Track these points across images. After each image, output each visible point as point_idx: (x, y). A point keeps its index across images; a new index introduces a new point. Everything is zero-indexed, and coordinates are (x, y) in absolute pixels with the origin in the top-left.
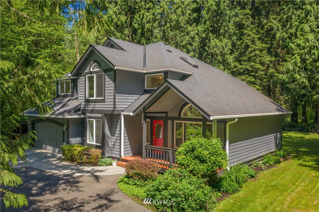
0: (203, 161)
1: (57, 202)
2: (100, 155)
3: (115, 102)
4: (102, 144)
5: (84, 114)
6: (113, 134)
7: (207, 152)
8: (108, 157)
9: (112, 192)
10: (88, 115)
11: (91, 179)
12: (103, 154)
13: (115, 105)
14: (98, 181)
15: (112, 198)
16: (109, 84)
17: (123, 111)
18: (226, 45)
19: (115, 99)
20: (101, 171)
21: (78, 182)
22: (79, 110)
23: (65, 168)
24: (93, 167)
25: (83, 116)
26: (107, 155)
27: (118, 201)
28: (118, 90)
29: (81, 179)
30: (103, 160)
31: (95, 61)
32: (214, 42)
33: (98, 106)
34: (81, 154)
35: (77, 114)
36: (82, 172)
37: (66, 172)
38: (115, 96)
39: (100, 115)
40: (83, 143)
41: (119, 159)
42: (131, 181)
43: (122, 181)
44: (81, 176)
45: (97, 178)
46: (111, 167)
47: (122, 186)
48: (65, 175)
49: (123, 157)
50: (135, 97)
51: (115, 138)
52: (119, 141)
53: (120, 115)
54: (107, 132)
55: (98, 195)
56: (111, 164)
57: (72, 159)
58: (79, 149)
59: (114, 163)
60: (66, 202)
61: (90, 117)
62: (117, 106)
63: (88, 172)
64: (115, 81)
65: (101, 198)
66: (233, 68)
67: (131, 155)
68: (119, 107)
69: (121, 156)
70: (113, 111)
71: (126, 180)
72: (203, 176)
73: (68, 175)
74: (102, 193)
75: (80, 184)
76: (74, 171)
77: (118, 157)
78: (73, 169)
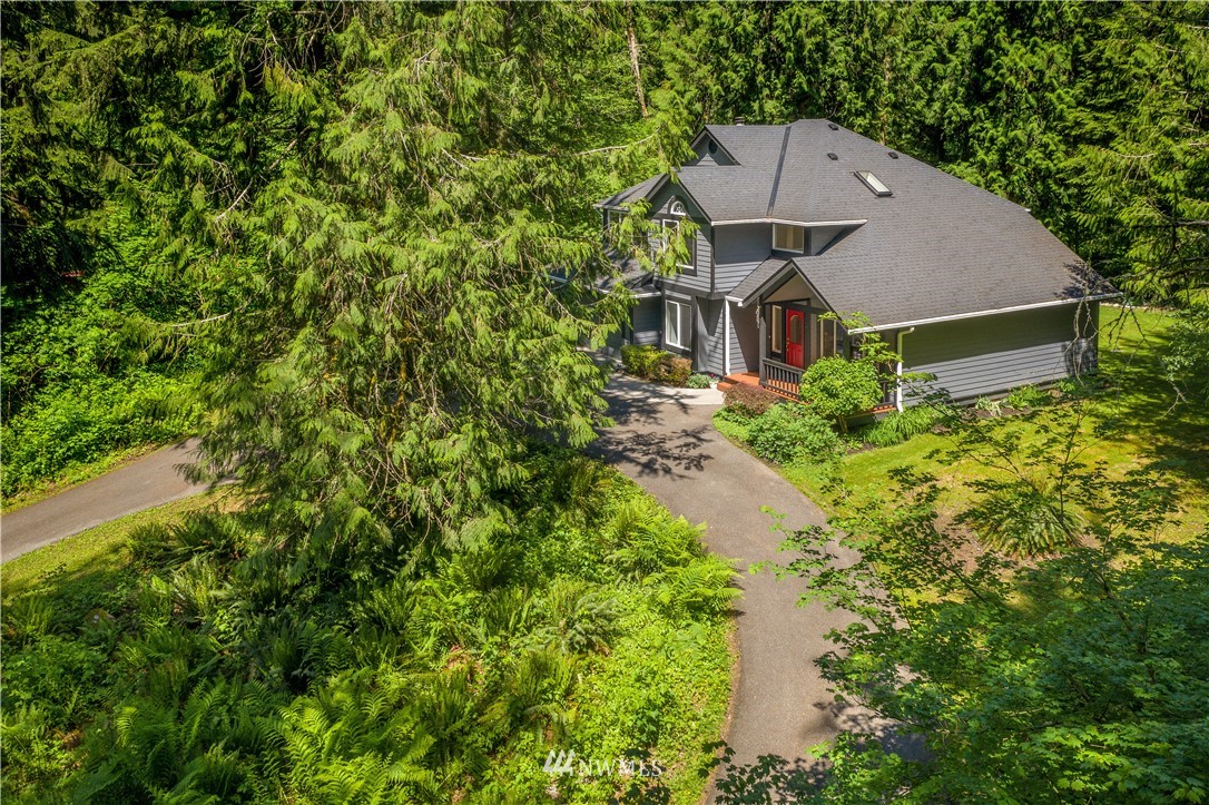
0: (833, 395)
1: (630, 435)
2: (688, 368)
3: (713, 278)
4: (693, 349)
5: (659, 289)
6: (711, 332)
7: (841, 383)
8: (702, 373)
9: (704, 429)
10: (667, 292)
11: (676, 408)
12: (694, 366)
13: (713, 283)
14: (686, 412)
15: (703, 436)
16: (704, 247)
17: (728, 293)
18: (1051, 60)
19: (713, 273)
20: (692, 397)
21: (655, 412)
22: (651, 281)
23: (633, 387)
24: (678, 389)
25: (659, 293)
26: (702, 369)
27: (710, 441)
28: (718, 258)
29: (661, 408)
30: (694, 377)
31: (678, 198)
32: (1016, 56)
33: (685, 281)
34: (656, 364)
35: (649, 290)
36: (661, 396)
37: (636, 394)
38: (713, 268)
39: (689, 298)
40: (659, 344)
41: (721, 378)
42: (732, 416)
43: (718, 415)
44: (658, 404)
45: (684, 407)
46: (707, 390)
47: (719, 423)
48: (634, 400)
49: (729, 374)
50: (753, 265)
51: (714, 339)
52: (720, 346)
53: (723, 300)
54: (702, 327)
55: (684, 431)
56: (708, 386)
57: (641, 373)
58: (653, 356)
59: (714, 385)
60: (641, 436)
61: (670, 298)
62: (717, 286)
63: (671, 397)
64: (712, 242)
65: (687, 435)
66: (1072, 128)
67: (746, 371)
68: (721, 286)
69: (725, 373)
70: (710, 294)
71: (725, 414)
72: (829, 417)
73: (639, 400)
74: (689, 430)
75: (658, 415)
76: (648, 394)
77: (721, 373)
78: (645, 391)
